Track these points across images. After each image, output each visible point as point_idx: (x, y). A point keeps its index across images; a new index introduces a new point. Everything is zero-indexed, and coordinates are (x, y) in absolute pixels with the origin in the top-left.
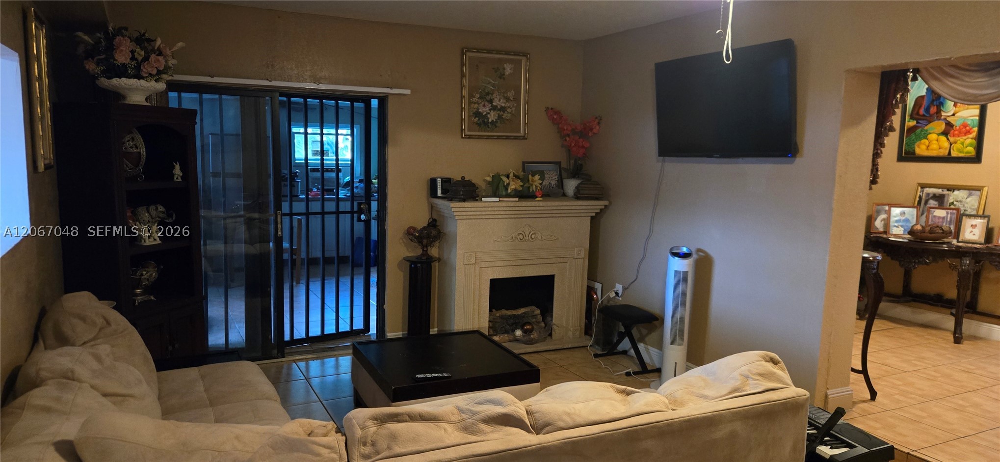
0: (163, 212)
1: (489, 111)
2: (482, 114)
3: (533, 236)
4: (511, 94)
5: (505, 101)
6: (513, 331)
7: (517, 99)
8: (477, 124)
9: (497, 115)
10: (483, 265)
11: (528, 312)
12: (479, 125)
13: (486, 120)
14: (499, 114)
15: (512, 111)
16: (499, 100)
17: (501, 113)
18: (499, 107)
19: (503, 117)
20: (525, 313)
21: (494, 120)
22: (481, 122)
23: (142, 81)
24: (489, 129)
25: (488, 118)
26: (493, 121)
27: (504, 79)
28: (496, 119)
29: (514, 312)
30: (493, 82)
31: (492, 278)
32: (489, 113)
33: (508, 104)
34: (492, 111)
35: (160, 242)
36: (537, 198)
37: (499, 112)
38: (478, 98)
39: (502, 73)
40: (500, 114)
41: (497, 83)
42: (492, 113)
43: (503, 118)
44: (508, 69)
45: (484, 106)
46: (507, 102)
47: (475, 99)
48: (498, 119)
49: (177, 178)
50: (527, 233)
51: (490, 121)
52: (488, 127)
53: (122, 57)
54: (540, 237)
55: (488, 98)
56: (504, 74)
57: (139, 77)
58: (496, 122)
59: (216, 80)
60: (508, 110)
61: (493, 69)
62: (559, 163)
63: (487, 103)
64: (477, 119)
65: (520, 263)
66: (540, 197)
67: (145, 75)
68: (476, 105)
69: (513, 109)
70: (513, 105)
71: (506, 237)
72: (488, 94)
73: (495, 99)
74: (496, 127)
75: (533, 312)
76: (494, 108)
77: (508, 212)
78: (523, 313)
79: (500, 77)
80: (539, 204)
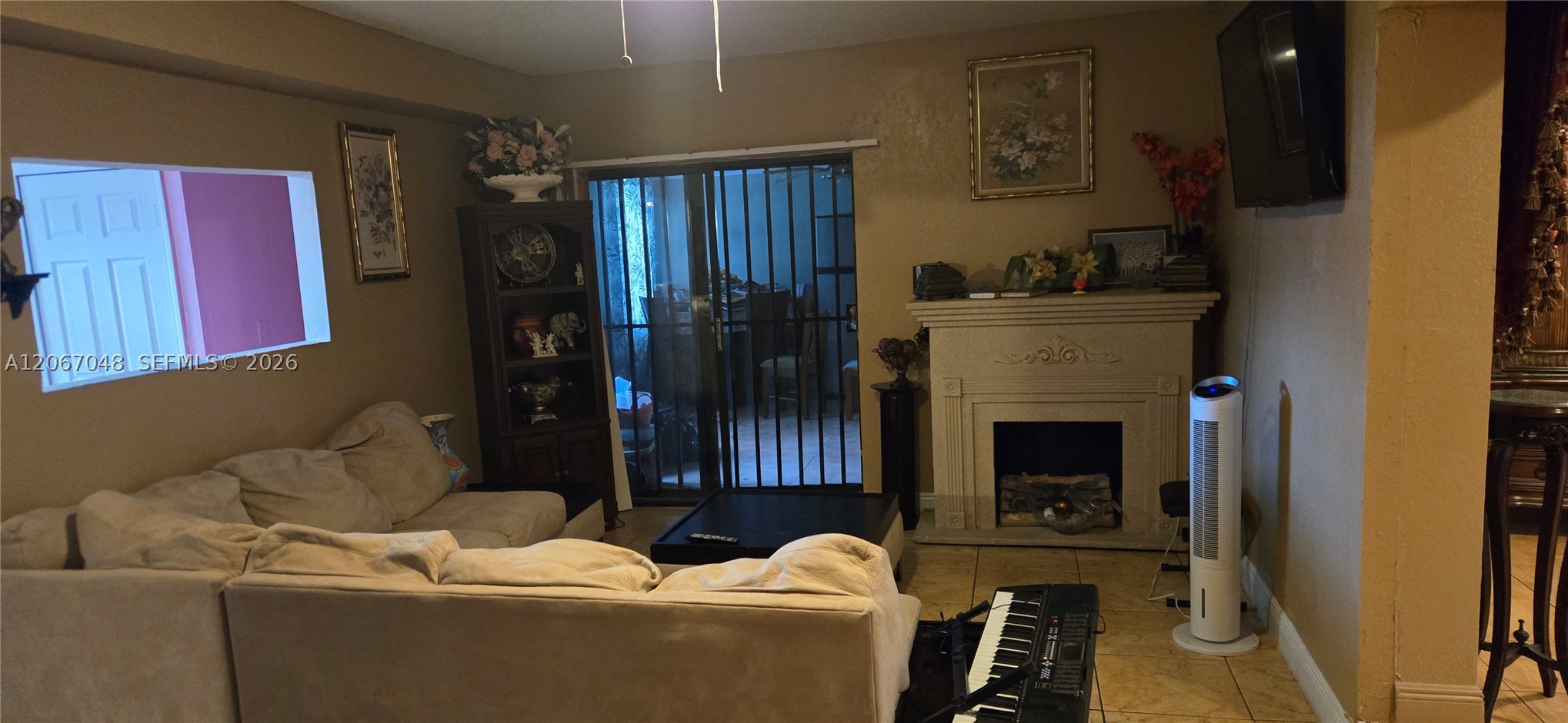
0: (574, 321)
1: (1020, 154)
2: (1007, 159)
3: (1068, 355)
4: (1060, 120)
5: (1049, 134)
6: (1042, 509)
7: (1072, 127)
8: (998, 175)
9: (1035, 158)
10: (977, 399)
11: (1087, 482)
12: (1003, 177)
13: (1014, 169)
14: (1038, 156)
15: (1063, 149)
16: (1038, 134)
17: (1044, 153)
18: (1038, 144)
19: (1048, 159)
20: (1081, 483)
21: (1031, 167)
22: (1008, 172)
23: (520, 175)
24: (1021, 182)
25: (1019, 165)
26: (1027, 168)
27: (1046, 97)
28: (1033, 165)
29: (1062, 480)
30: (1025, 105)
31: (997, 421)
32: (1020, 157)
33: (1055, 138)
34: (1025, 152)
35: (557, 354)
36: (1076, 290)
37: (1039, 152)
38: (999, 136)
39: (1042, 88)
40: (1042, 155)
41: (1033, 105)
42: (1026, 156)
43: (1046, 161)
44: (1053, 80)
45: (1010, 146)
46: (1053, 134)
47: (993, 138)
48: (1037, 164)
49: (581, 282)
50: (1056, 350)
51: (1023, 168)
52: (1020, 179)
53: (495, 153)
54: (1082, 357)
55: (1017, 132)
56: (1045, 90)
57: (517, 172)
58: (1034, 169)
59: (632, 161)
60: (1056, 148)
61: (1024, 84)
62: (1168, 228)
63: (1015, 141)
64: (999, 168)
65: (1047, 398)
66: (1080, 290)
67: (522, 169)
68: (995, 148)
69: (1066, 144)
70: (1066, 137)
71: (1015, 355)
72: (1016, 126)
73: (1031, 133)
74: (1034, 177)
75: (1097, 483)
76: (1029, 148)
77: (1010, 316)
78: (1078, 484)
79: (1038, 96)
80: (1076, 301)
